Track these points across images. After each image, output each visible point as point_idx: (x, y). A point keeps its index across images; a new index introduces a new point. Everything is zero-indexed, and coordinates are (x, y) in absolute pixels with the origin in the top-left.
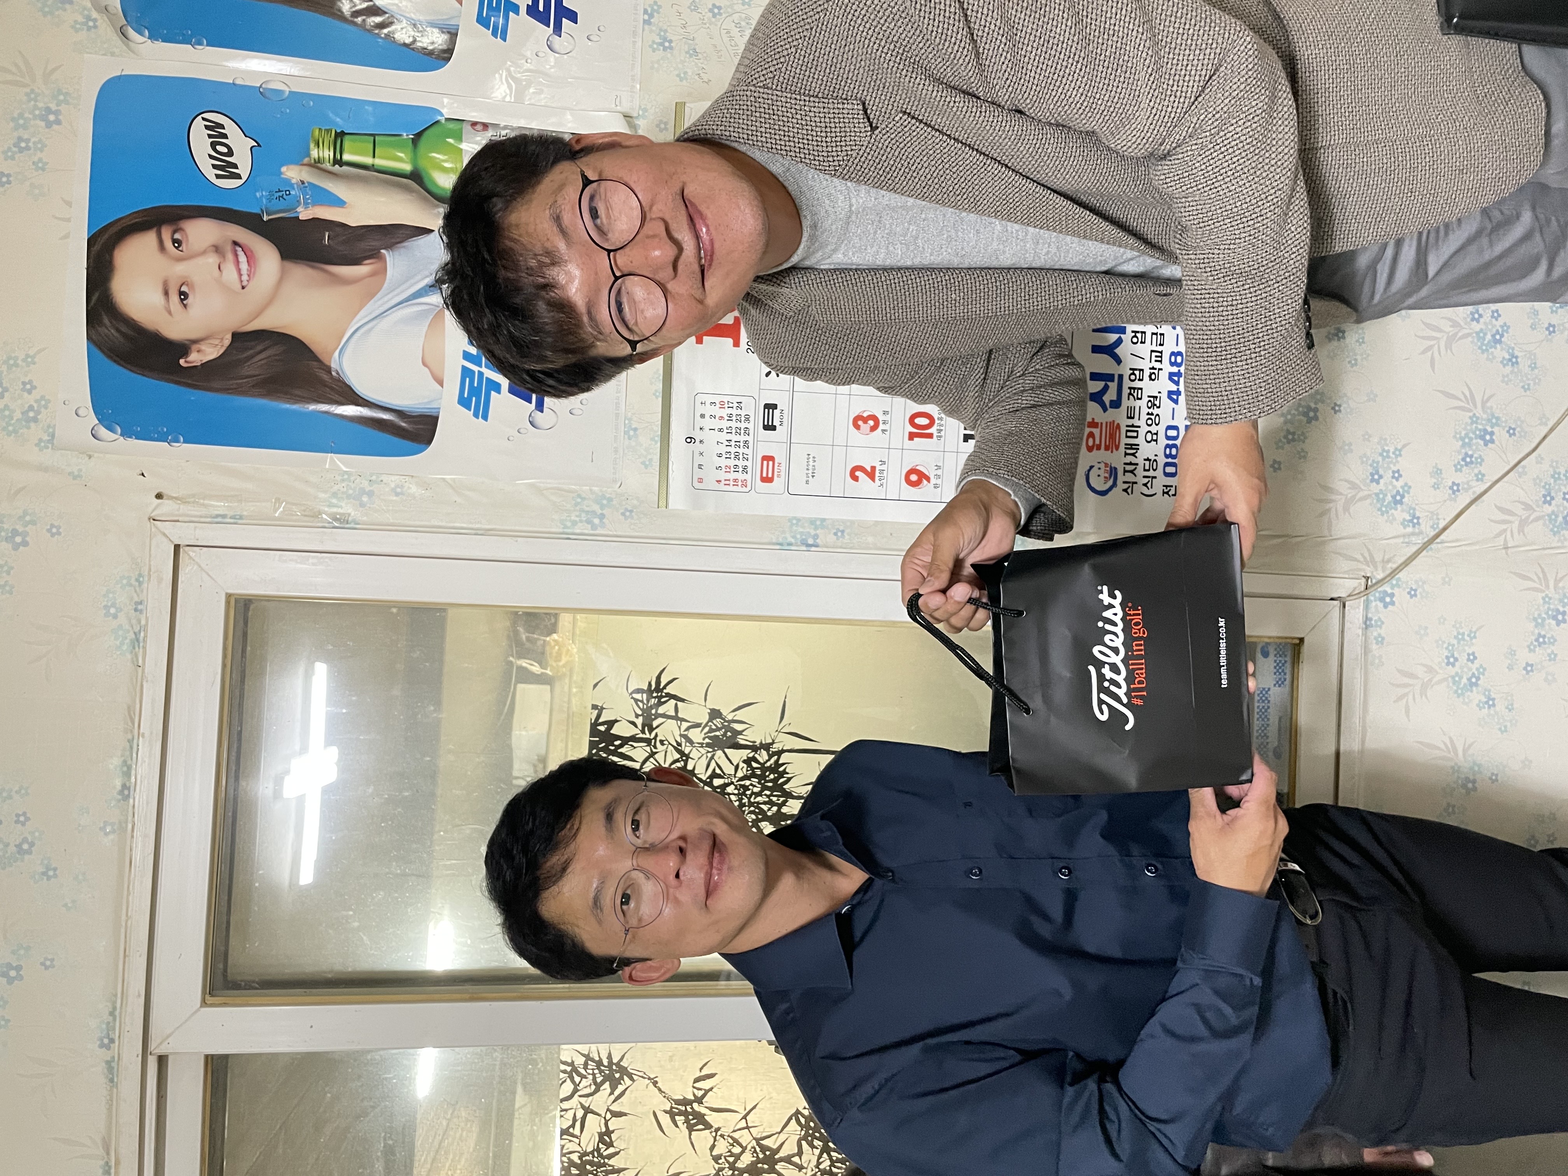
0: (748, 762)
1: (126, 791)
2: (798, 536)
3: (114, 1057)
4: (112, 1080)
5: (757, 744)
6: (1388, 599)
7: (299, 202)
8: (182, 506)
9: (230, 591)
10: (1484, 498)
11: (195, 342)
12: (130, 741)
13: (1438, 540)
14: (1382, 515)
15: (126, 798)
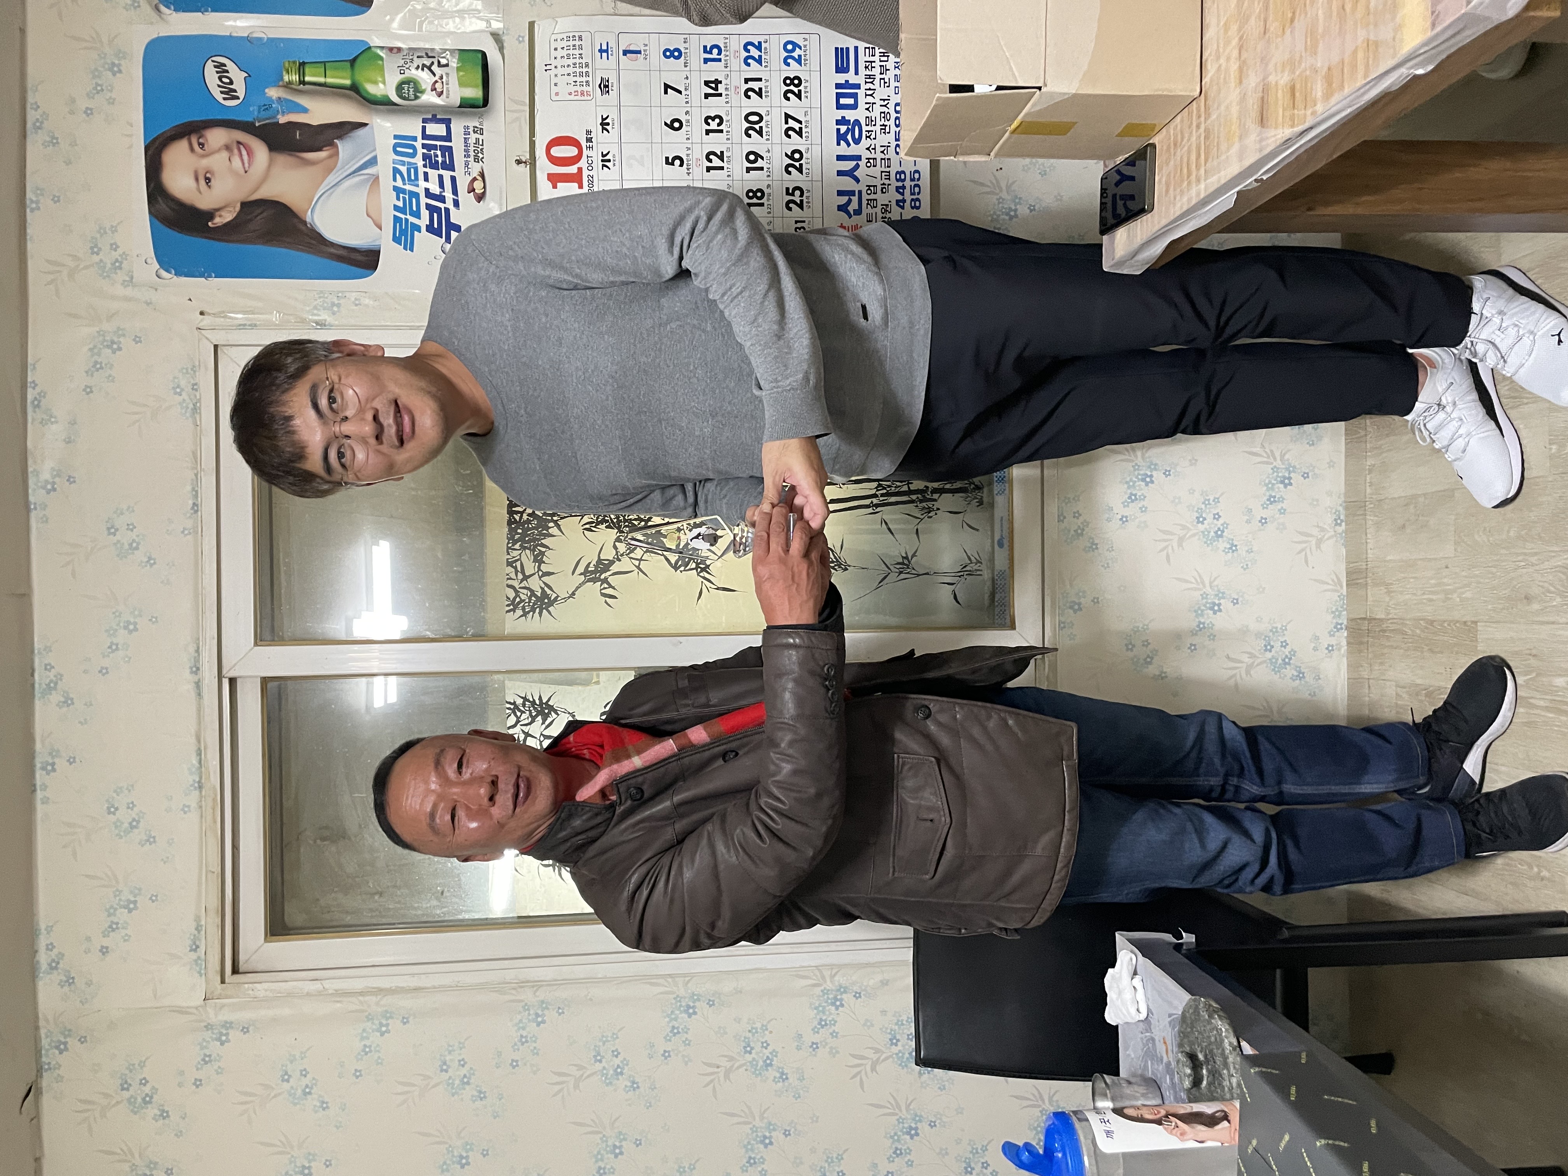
1: (195, 508)
3: (199, 680)
7: (278, 111)
8: (217, 319)
11: (218, 210)
12: (196, 475)
15: (196, 512)
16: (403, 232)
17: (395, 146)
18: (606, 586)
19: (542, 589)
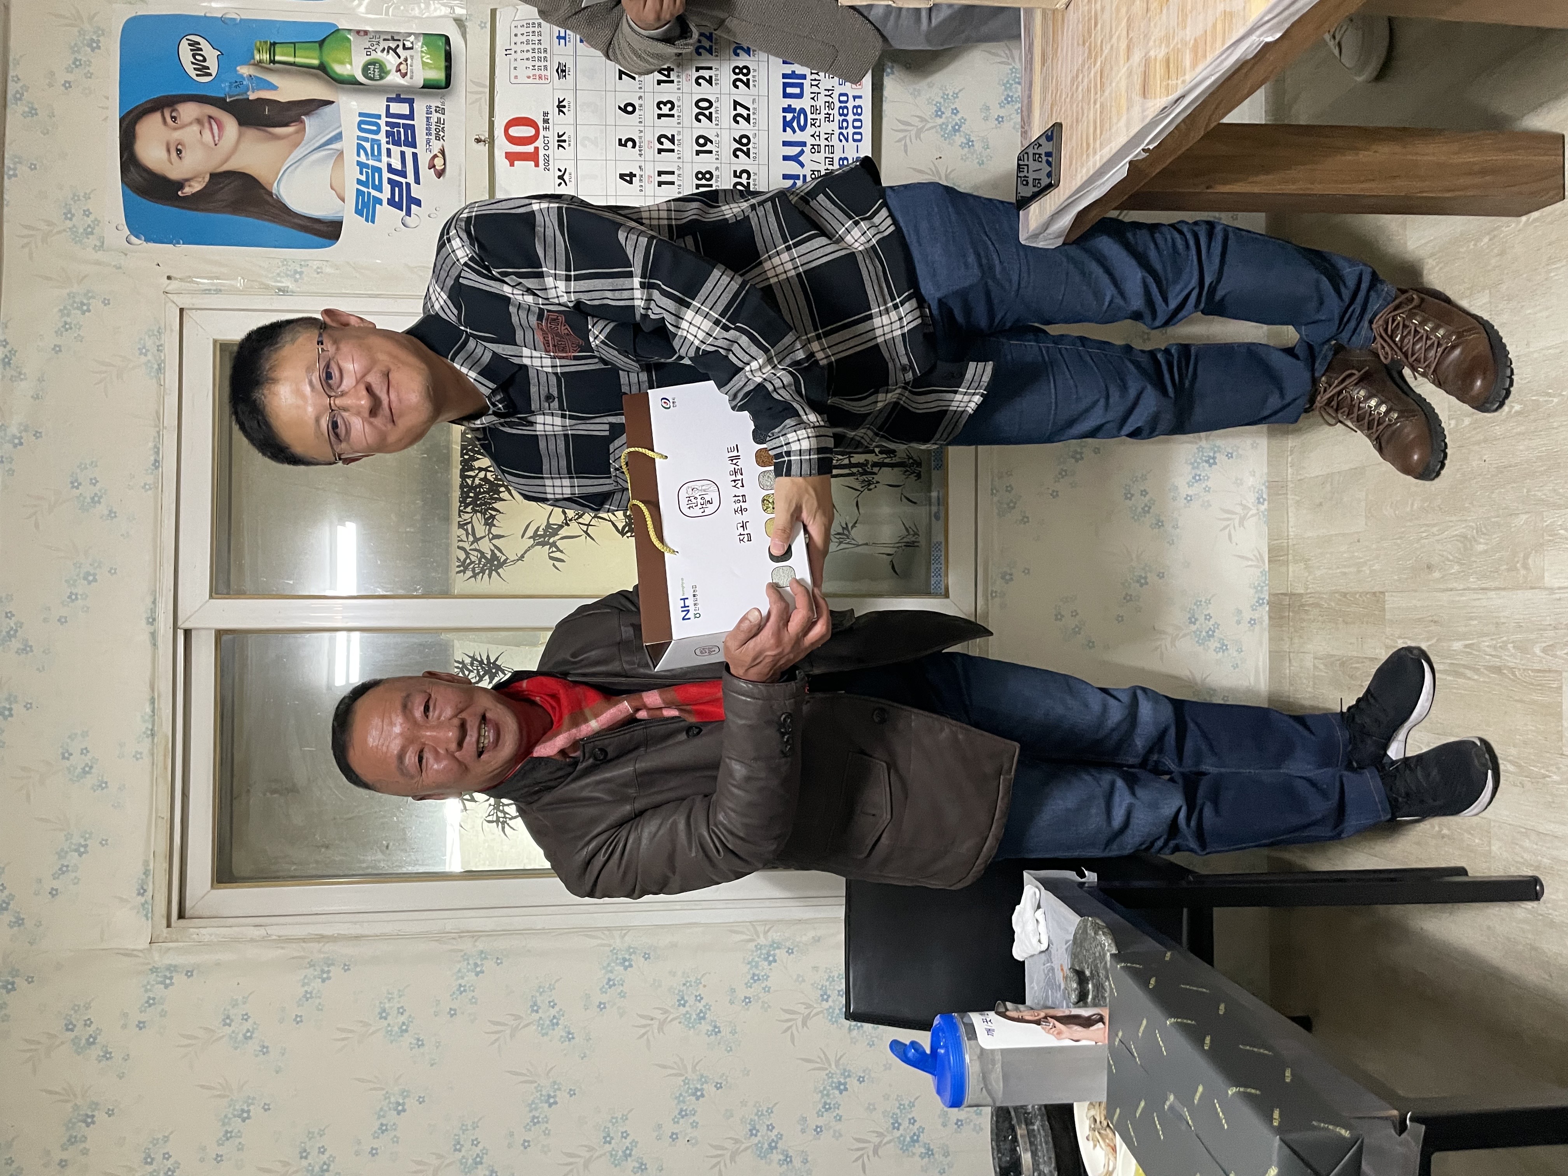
1: (157, 464)
3: (155, 631)
8: (183, 284)
9: (215, 337)
11: (187, 180)
12: (158, 432)
15: (157, 468)
16: (365, 205)
17: (360, 123)
18: (554, 549)
19: (492, 551)
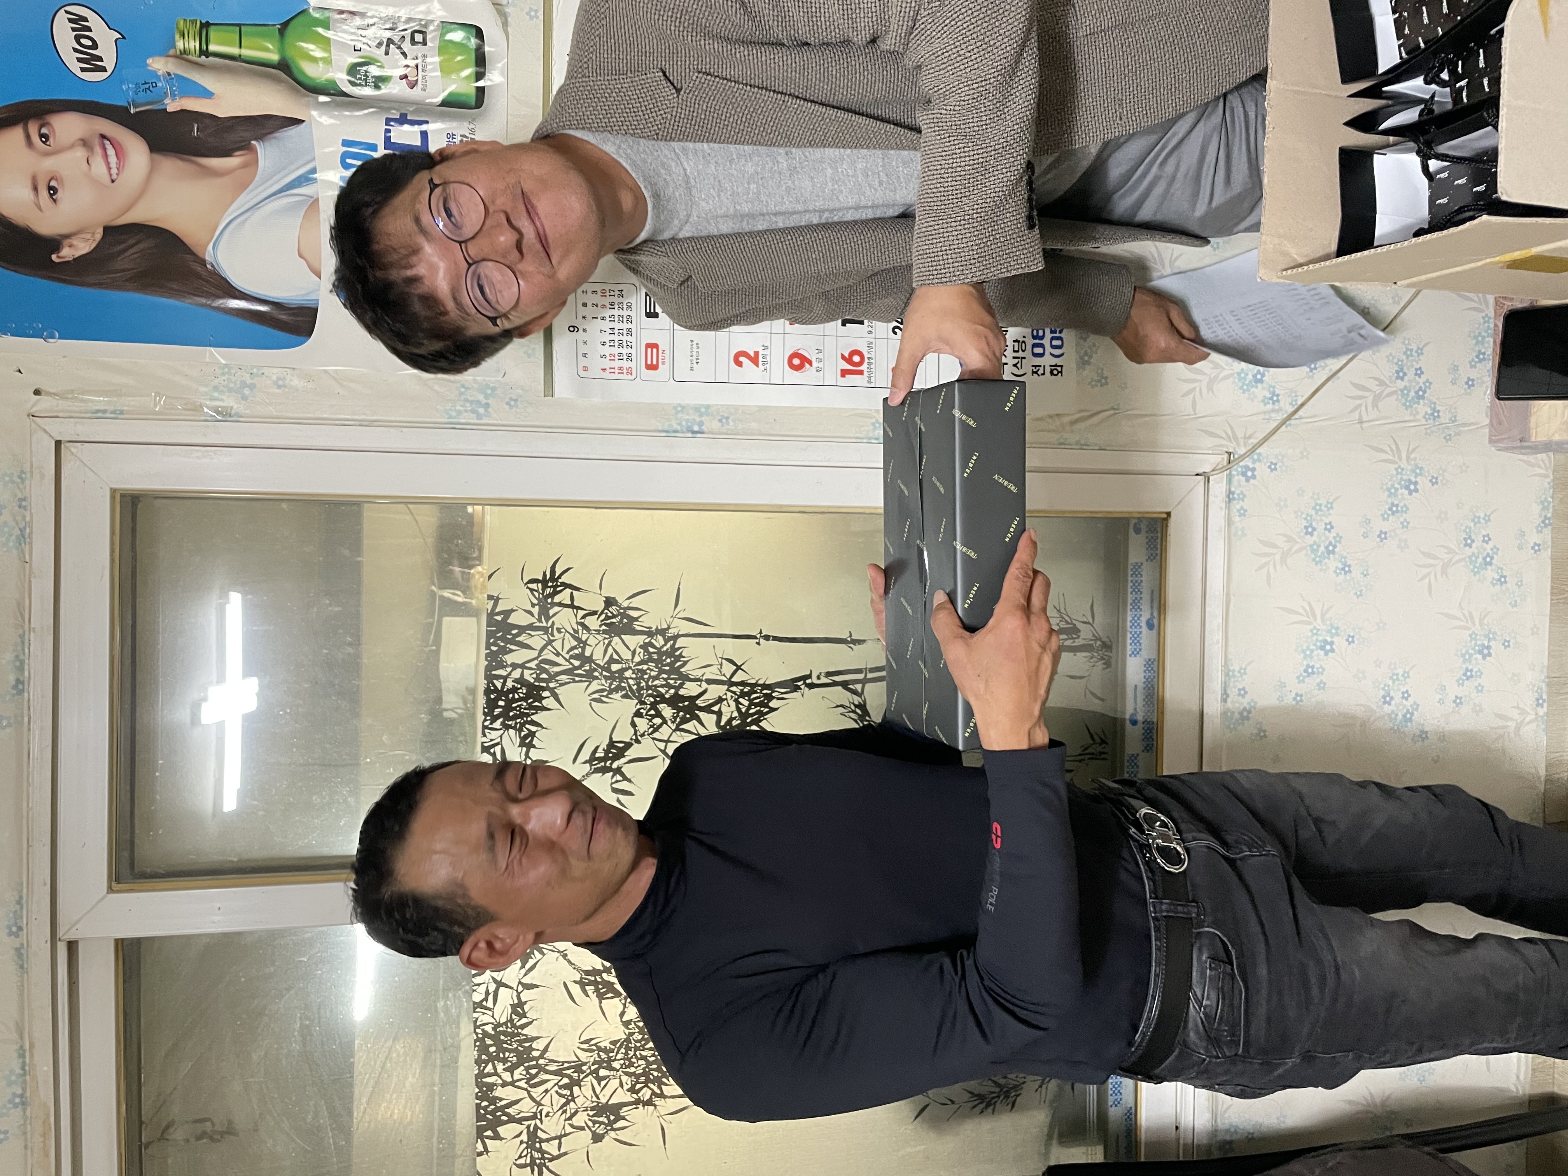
0: (645, 647)
2: (684, 423)
3: (22, 944)
4: (22, 967)
5: (653, 629)
6: (1249, 474)
7: (165, 93)
8: (60, 402)
9: (114, 486)
10: (1340, 374)
11: (67, 236)
13: (1296, 416)
14: (1244, 393)
15: (20, 692)
